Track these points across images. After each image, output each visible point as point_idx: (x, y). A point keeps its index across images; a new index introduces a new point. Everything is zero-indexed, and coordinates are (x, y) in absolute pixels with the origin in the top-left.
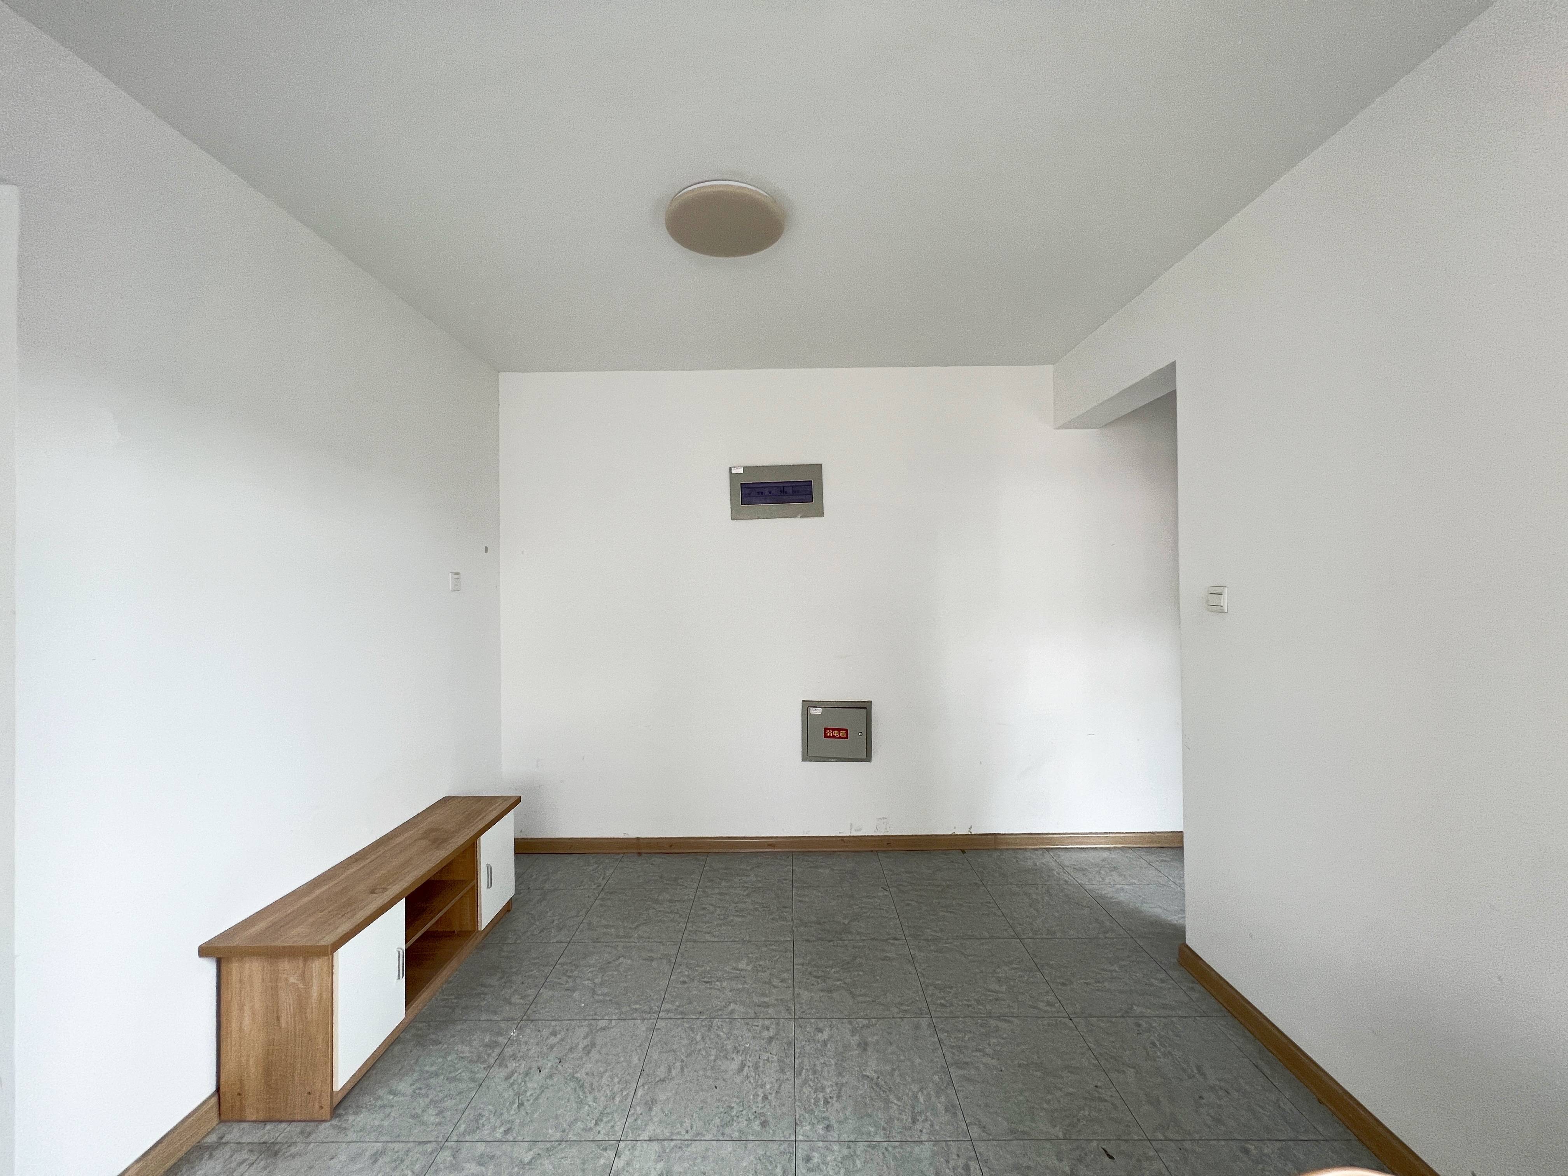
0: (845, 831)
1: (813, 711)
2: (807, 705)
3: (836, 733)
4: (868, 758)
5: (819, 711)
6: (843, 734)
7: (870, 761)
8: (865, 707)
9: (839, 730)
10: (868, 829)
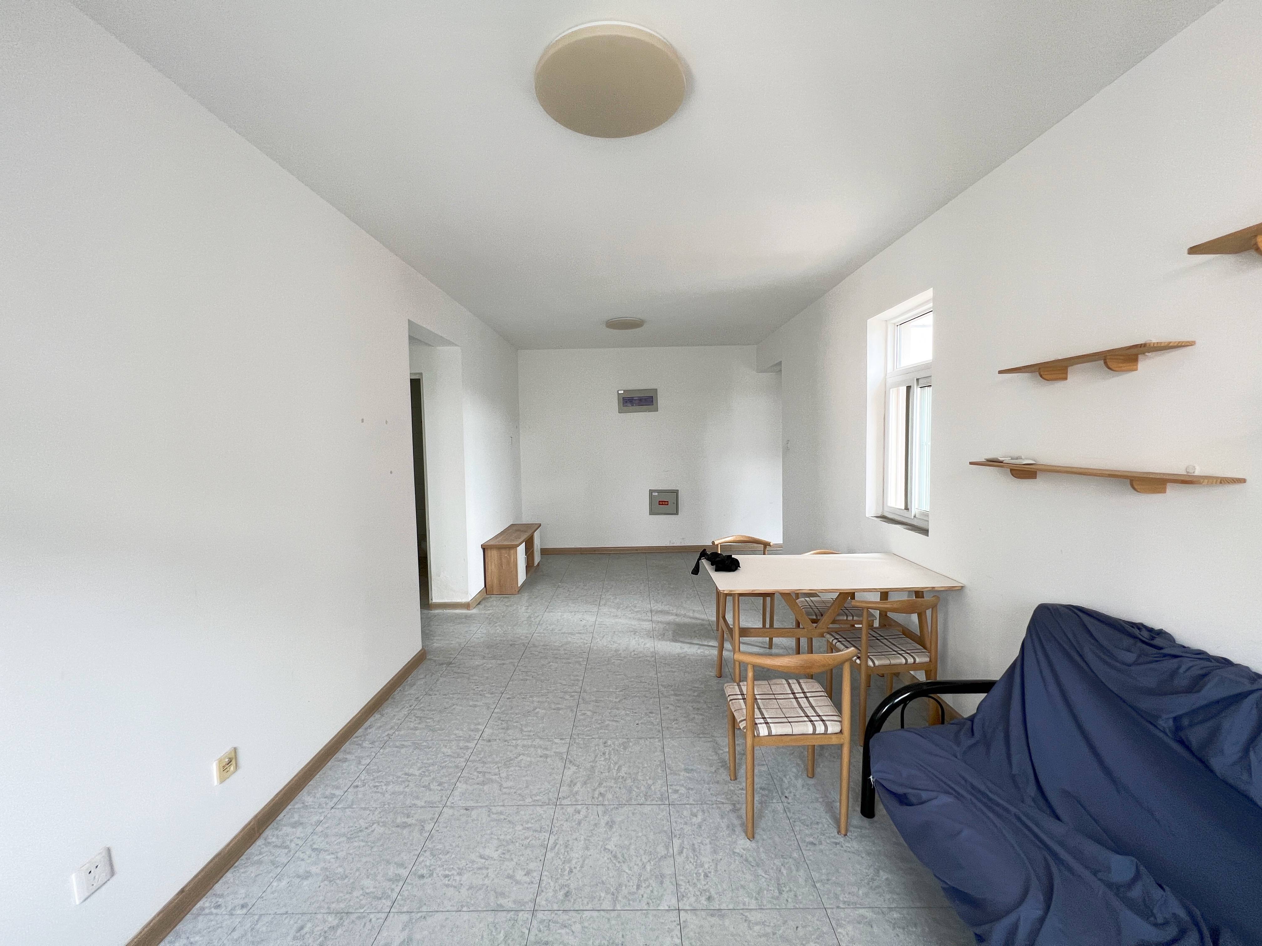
0: (667, 544)
1: (654, 494)
2: (651, 492)
3: (664, 503)
4: (677, 513)
5: (656, 494)
6: (666, 503)
7: (678, 514)
8: (676, 492)
9: (665, 502)
10: (677, 543)
